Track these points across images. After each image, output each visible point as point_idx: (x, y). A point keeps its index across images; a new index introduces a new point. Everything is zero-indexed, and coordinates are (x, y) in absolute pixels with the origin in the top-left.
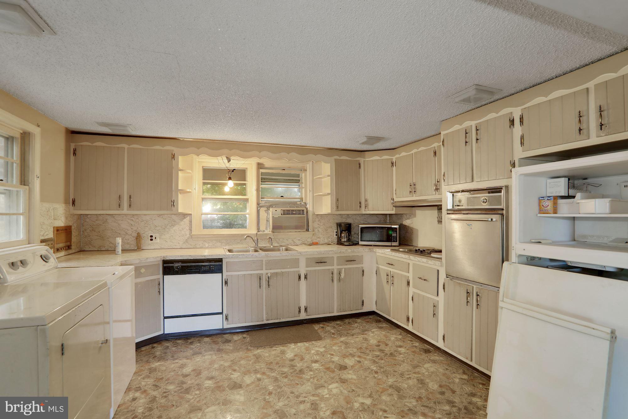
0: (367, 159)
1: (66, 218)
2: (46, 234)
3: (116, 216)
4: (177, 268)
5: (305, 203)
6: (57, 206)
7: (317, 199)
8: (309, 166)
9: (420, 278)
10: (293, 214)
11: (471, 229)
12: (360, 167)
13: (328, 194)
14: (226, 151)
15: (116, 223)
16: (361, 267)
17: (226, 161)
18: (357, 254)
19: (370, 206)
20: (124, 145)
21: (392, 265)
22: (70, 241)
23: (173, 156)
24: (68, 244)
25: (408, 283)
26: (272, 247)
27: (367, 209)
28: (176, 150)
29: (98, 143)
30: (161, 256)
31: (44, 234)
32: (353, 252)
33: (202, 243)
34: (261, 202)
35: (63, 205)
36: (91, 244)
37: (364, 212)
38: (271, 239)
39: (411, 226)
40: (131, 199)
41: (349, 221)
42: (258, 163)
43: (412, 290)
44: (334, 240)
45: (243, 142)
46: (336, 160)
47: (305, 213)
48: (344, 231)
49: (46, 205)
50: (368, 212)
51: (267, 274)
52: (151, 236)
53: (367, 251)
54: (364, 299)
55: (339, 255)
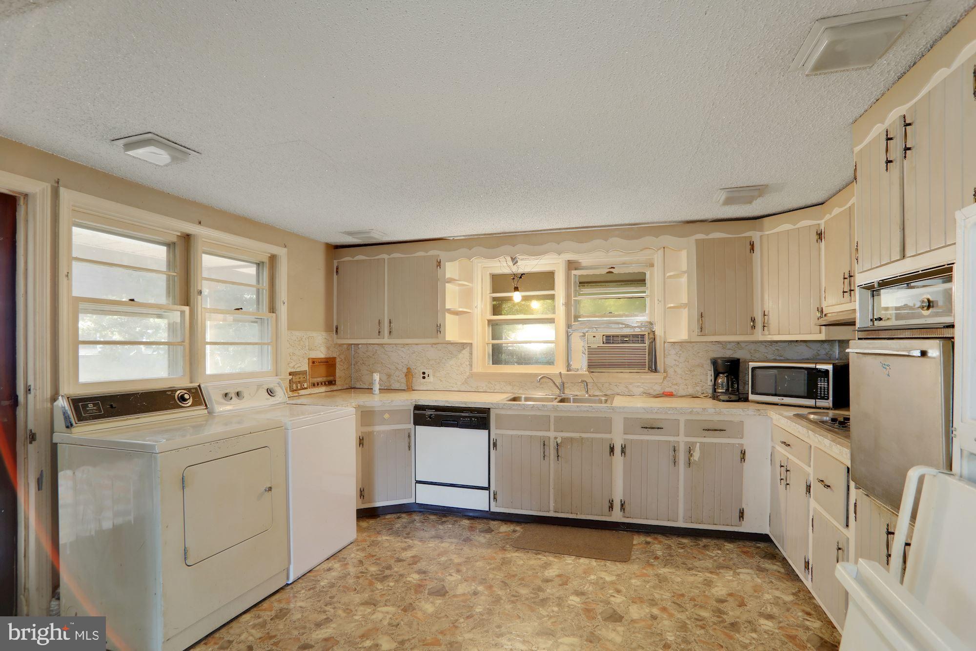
1: (328, 348)
2: (298, 365)
3: (386, 346)
4: (430, 417)
5: (651, 323)
6: (314, 334)
8: (658, 258)
9: (821, 481)
10: (624, 342)
11: (889, 375)
12: (752, 249)
13: (685, 305)
14: (508, 248)
15: (386, 355)
16: (738, 444)
17: (511, 263)
19: (773, 325)
20: (384, 256)
21: (789, 445)
22: (334, 375)
23: (439, 264)
24: (331, 378)
25: (809, 489)
26: (587, 395)
27: (766, 332)
28: (442, 255)
29: (357, 257)
30: (412, 400)
31: (294, 366)
32: (718, 414)
33: (486, 385)
34: (573, 323)
35: (324, 334)
36: (361, 380)
37: (760, 339)
38: (587, 384)
40: (391, 325)
42: (569, 261)
43: (812, 504)
44: (707, 390)
45: (533, 231)
46: (698, 241)
47: (647, 340)
48: (722, 373)
49: (298, 334)
50: (770, 336)
51: (556, 438)
52: (424, 373)
53: (753, 413)
54: (744, 506)
55: (689, 417)
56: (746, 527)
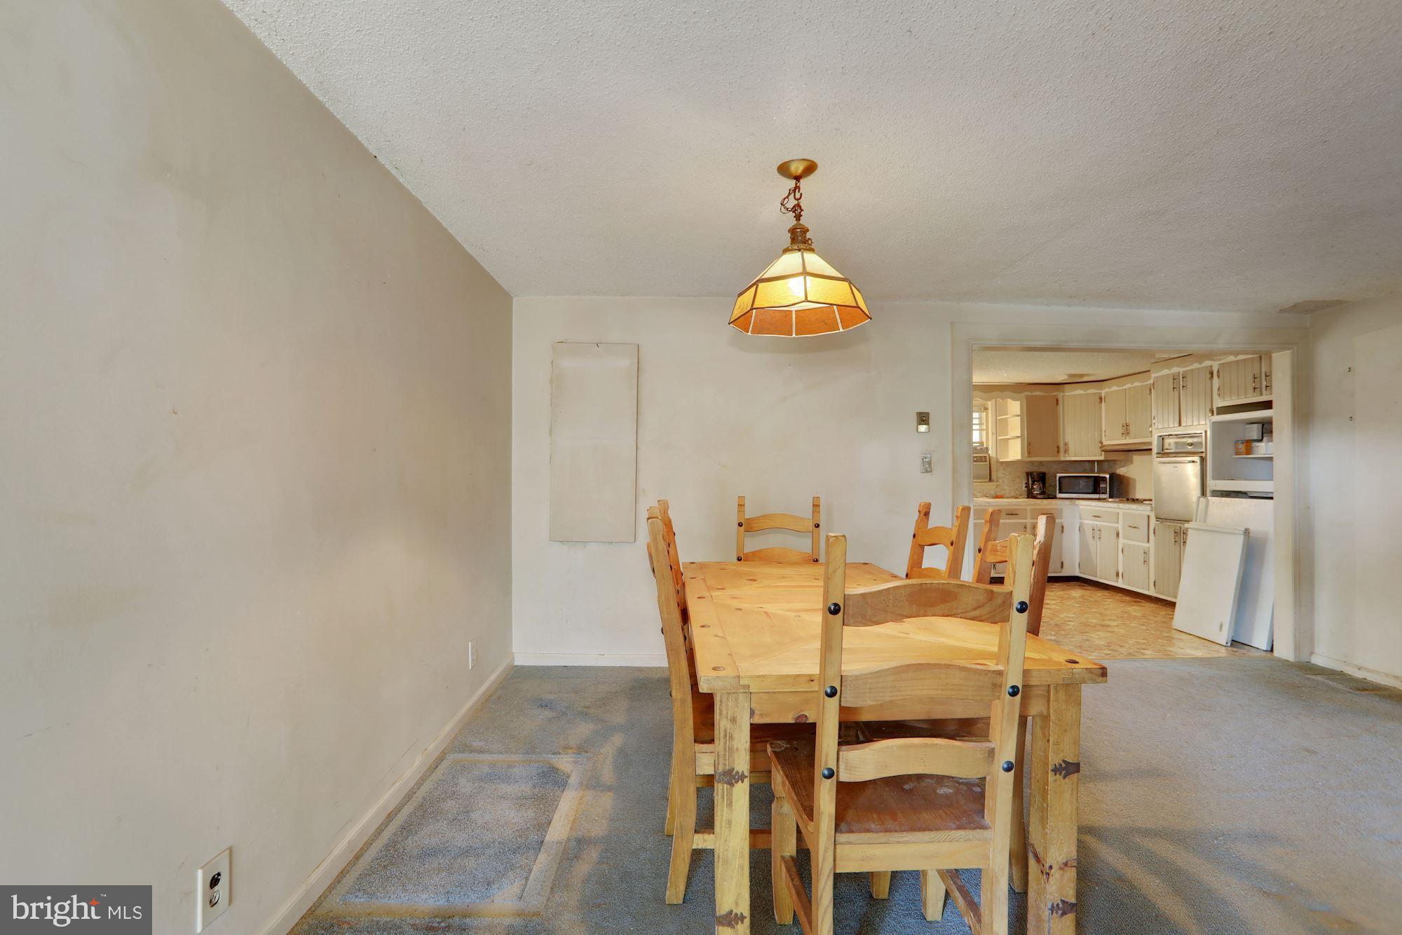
0: (1067, 394)
5: (987, 448)
7: (1003, 444)
8: (991, 404)
9: (1130, 526)
12: (1057, 404)
13: (1018, 437)
16: (1061, 522)
18: (1055, 507)
19: (1071, 447)
21: (1098, 517)
25: (1118, 535)
27: (1067, 455)
37: (1063, 459)
39: (1127, 475)
41: (1043, 469)
43: (1121, 540)
44: (1023, 492)
46: (1027, 397)
47: (988, 460)
48: (1036, 481)
50: (1069, 458)
53: (1068, 504)
54: (1063, 560)
55: (1033, 507)
56: (1065, 573)
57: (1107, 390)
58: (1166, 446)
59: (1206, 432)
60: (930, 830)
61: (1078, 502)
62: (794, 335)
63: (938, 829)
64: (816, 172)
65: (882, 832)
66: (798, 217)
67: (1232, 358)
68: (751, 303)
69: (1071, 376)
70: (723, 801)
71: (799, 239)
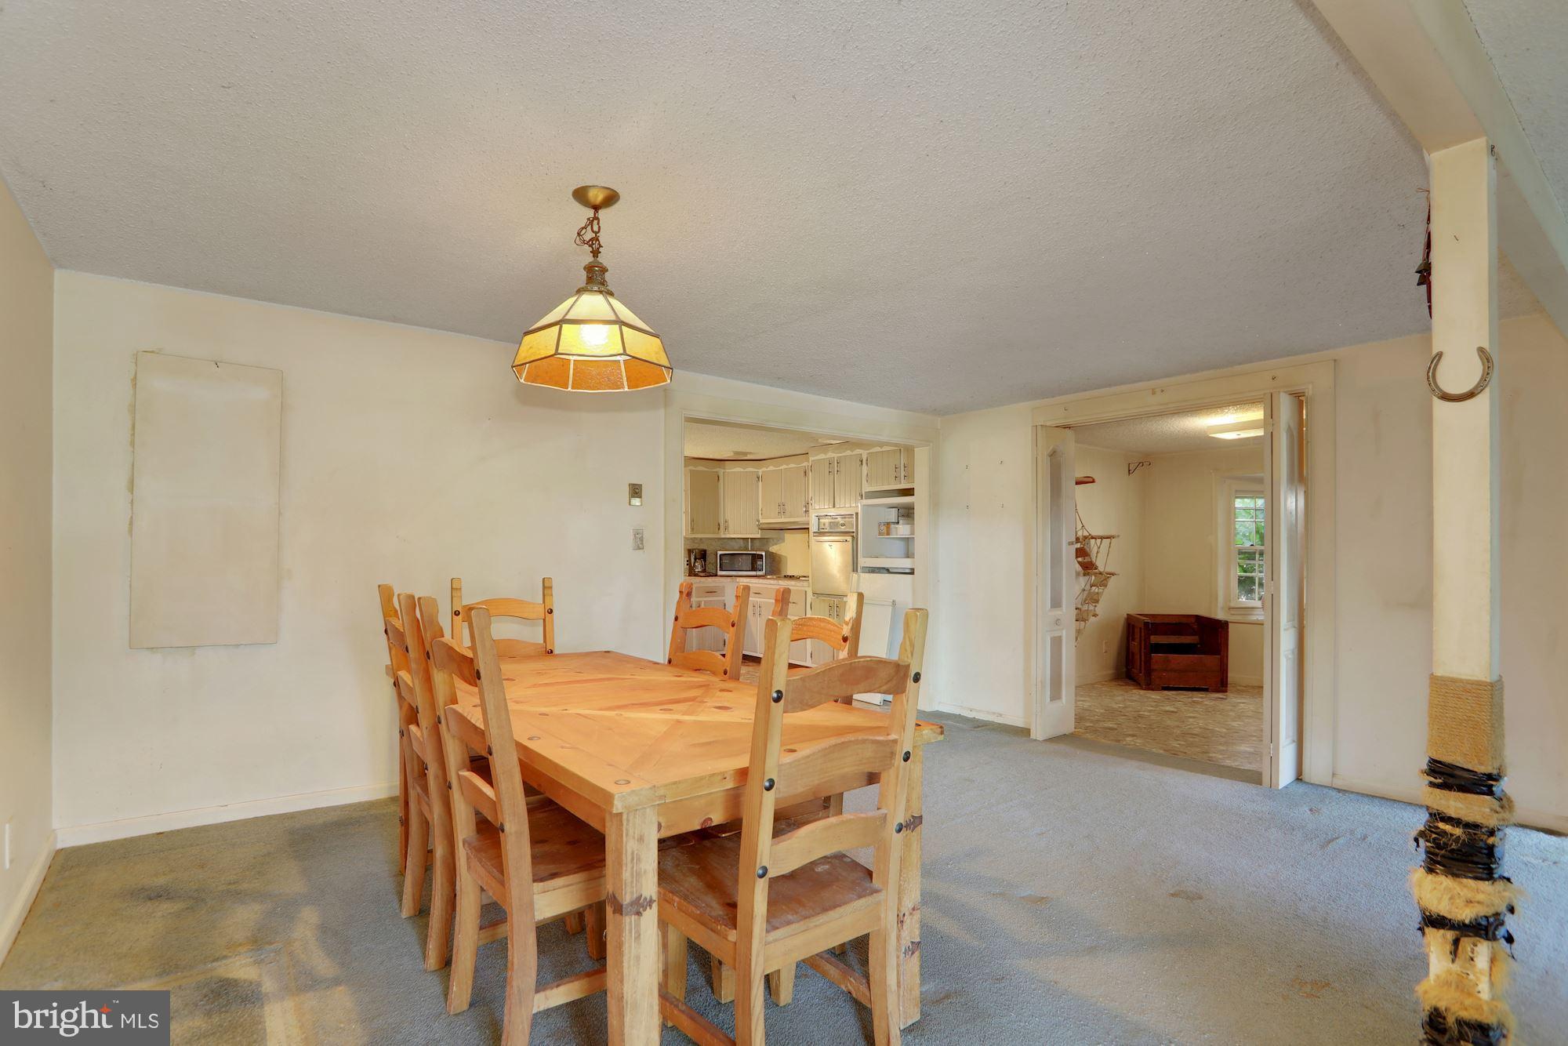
0: (728, 471)
12: (718, 480)
16: (721, 598)
18: (717, 585)
19: (731, 528)
21: (761, 594)
27: (726, 532)
37: (723, 536)
39: (781, 553)
41: (703, 547)
44: (686, 571)
46: (691, 471)
48: (697, 559)
50: (728, 535)
55: (698, 586)
57: (764, 469)
58: (822, 526)
59: (857, 514)
60: (840, 906)
61: (738, 579)
62: (569, 389)
63: (845, 903)
64: (619, 203)
65: (801, 920)
66: (596, 253)
67: (878, 449)
68: (555, 348)
69: (736, 453)
70: (631, 936)
71: (595, 278)
